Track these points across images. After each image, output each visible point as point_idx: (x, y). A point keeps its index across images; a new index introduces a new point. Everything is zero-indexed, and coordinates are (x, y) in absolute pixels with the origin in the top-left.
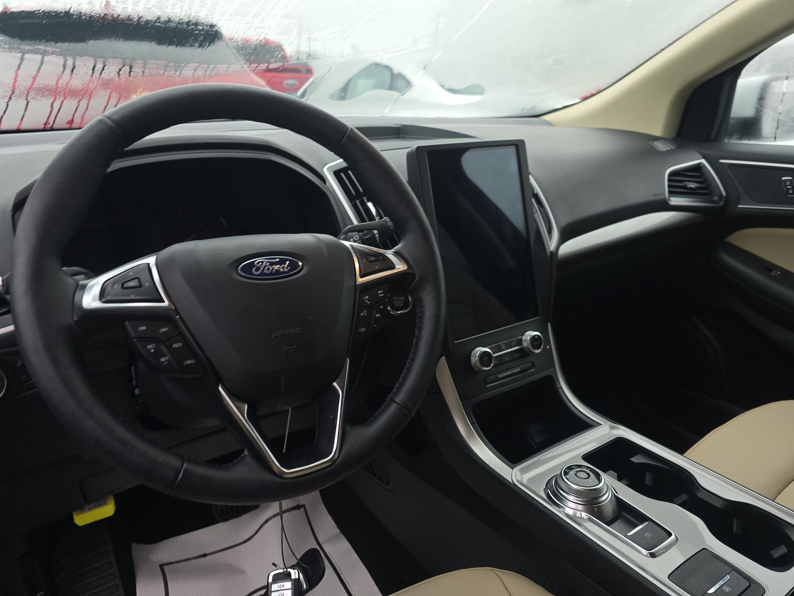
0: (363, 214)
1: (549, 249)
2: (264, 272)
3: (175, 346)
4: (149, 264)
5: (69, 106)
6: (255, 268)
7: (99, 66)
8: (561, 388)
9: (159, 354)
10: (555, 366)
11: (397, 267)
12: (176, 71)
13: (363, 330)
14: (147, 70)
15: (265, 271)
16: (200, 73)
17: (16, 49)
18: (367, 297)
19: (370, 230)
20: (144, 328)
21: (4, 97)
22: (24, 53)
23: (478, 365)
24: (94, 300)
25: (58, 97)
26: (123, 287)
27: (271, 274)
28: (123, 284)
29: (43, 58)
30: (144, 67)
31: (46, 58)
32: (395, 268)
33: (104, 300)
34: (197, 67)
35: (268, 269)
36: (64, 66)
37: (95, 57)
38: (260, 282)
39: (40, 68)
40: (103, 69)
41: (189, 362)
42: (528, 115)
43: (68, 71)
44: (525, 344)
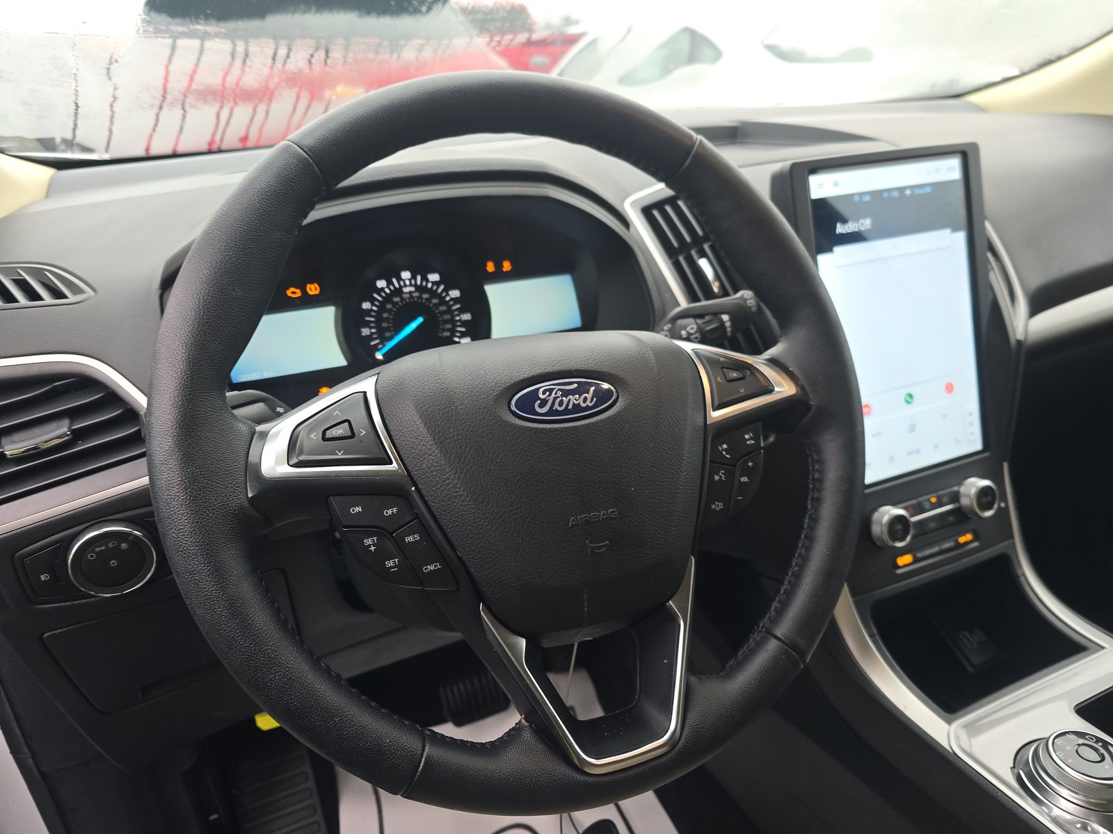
0: (695, 285)
1: (1015, 336)
2: (554, 408)
3: (409, 539)
4: (365, 393)
5: (242, 113)
6: (539, 401)
7: (282, 52)
8: (1024, 575)
9: (382, 555)
10: (1012, 537)
11: (777, 389)
12: (392, 53)
13: (718, 506)
14: (351, 55)
15: (556, 406)
16: (427, 54)
17: (164, 32)
18: (725, 446)
19: (716, 314)
20: (358, 509)
21: (152, 106)
22: (175, 38)
23: (886, 537)
24: (278, 462)
25: (225, 102)
26: (324, 439)
27: (567, 411)
28: (324, 433)
29: (202, 45)
30: (346, 50)
31: (208, 44)
32: (773, 391)
33: (294, 461)
34: (423, 46)
35: (561, 403)
36: (233, 55)
37: (276, 38)
38: (549, 426)
39: (199, 60)
40: (288, 56)
41: (431, 568)
42: (942, 94)
43: (238, 63)
44: (965, 501)
